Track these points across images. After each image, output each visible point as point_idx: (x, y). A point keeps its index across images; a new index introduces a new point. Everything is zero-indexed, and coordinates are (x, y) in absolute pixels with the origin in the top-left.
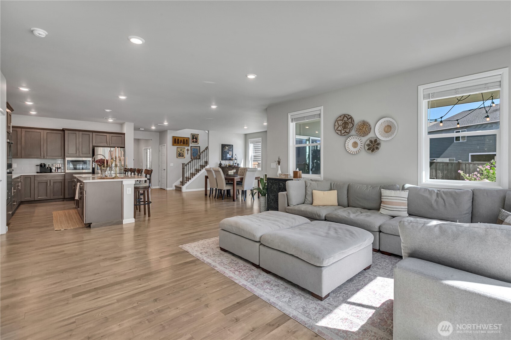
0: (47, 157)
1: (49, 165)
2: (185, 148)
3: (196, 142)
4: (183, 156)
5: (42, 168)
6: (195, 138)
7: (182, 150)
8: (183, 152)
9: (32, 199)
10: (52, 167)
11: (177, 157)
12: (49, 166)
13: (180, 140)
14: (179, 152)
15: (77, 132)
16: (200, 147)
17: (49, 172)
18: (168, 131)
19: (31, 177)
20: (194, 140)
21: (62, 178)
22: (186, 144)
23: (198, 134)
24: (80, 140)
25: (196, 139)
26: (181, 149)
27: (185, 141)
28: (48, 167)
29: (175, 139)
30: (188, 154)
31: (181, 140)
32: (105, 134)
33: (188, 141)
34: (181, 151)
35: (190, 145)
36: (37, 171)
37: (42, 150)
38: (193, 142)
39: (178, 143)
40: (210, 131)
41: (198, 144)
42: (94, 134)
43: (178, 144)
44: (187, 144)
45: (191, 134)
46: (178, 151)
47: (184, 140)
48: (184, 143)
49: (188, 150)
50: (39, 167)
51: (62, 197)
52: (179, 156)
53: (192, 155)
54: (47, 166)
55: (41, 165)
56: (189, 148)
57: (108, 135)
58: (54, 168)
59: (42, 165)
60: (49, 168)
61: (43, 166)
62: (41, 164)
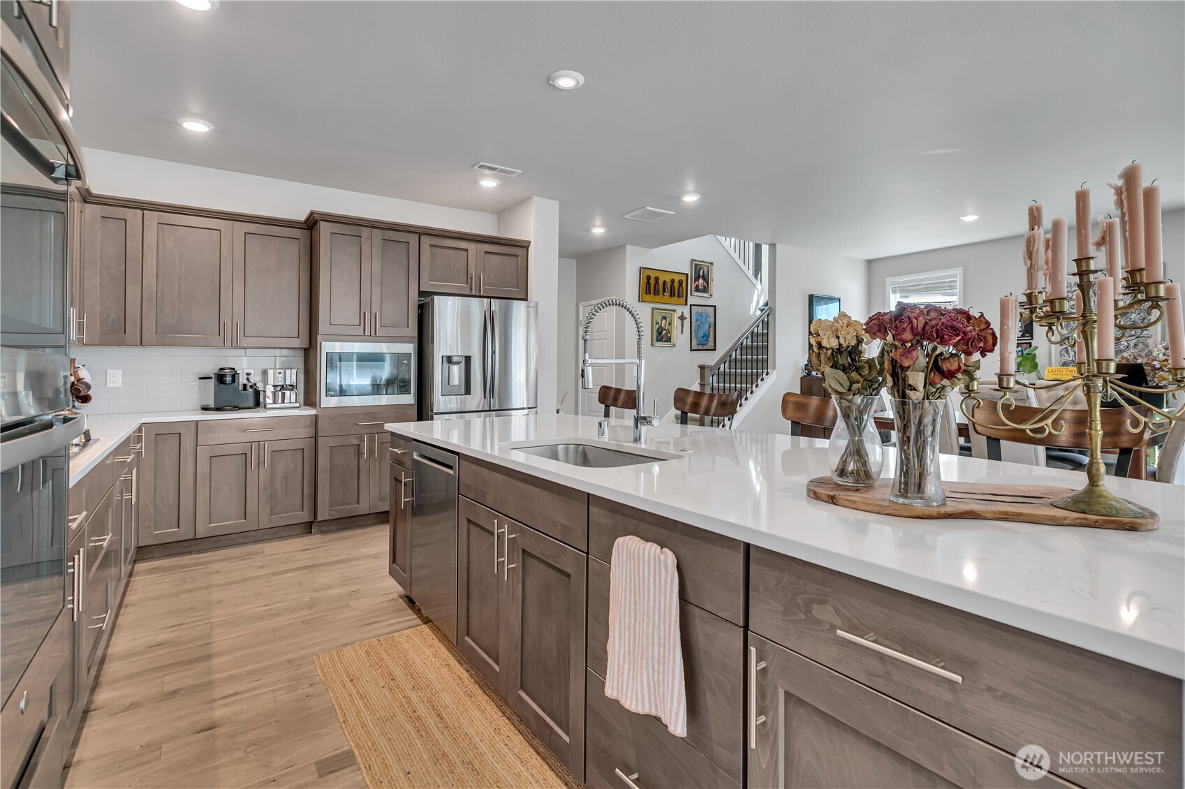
0: (245, 342)
1: (248, 374)
2: (674, 311)
3: (705, 290)
4: (669, 340)
5: (222, 386)
6: (703, 277)
7: (665, 318)
8: (670, 324)
9: (185, 532)
10: (260, 386)
11: (652, 345)
12: (248, 379)
13: (661, 282)
14: (658, 326)
15: (365, 232)
16: (715, 306)
17: (251, 403)
18: (628, 247)
19: (183, 431)
20: (701, 281)
21: (304, 432)
22: (679, 297)
23: (712, 264)
24: (377, 266)
25: (706, 279)
26: (664, 313)
27: (676, 284)
28: (245, 386)
29: (649, 278)
30: (682, 332)
31: (665, 283)
32: (463, 244)
33: (684, 285)
34: (664, 322)
35: (691, 300)
36: (205, 403)
37: (226, 308)
38: (697, 289)
39: (656, 293)
40: (778, 246)
41: (711, 295)
42: (426, 241)
43: (657, 298)
44: (682, 297)
45: (692, 261)
46: (655, 322)
47: (673, 281)
48: (672, 295)
49: (682, 318)
50: (211, 384)
51: (305, 516)
52: (657, 341)
53: (693, 335)
54: (242, 380)
55: (220, 378)
56: (686, 310)
57: (471, 247)
58: (270, 390)
59: (224, 376)
60: (251, 387)
61: (229, 379)
62: (222, 369)
